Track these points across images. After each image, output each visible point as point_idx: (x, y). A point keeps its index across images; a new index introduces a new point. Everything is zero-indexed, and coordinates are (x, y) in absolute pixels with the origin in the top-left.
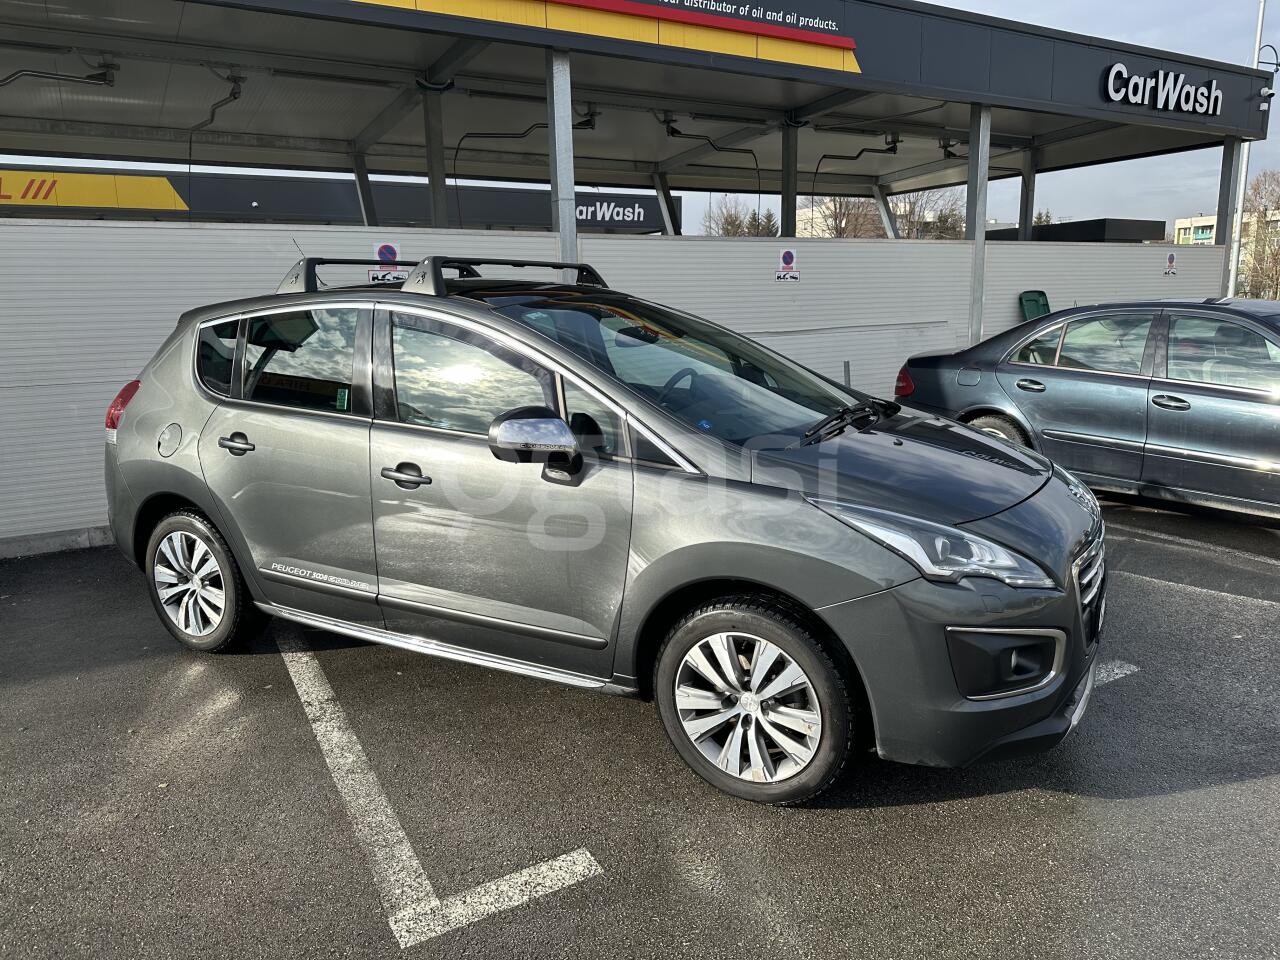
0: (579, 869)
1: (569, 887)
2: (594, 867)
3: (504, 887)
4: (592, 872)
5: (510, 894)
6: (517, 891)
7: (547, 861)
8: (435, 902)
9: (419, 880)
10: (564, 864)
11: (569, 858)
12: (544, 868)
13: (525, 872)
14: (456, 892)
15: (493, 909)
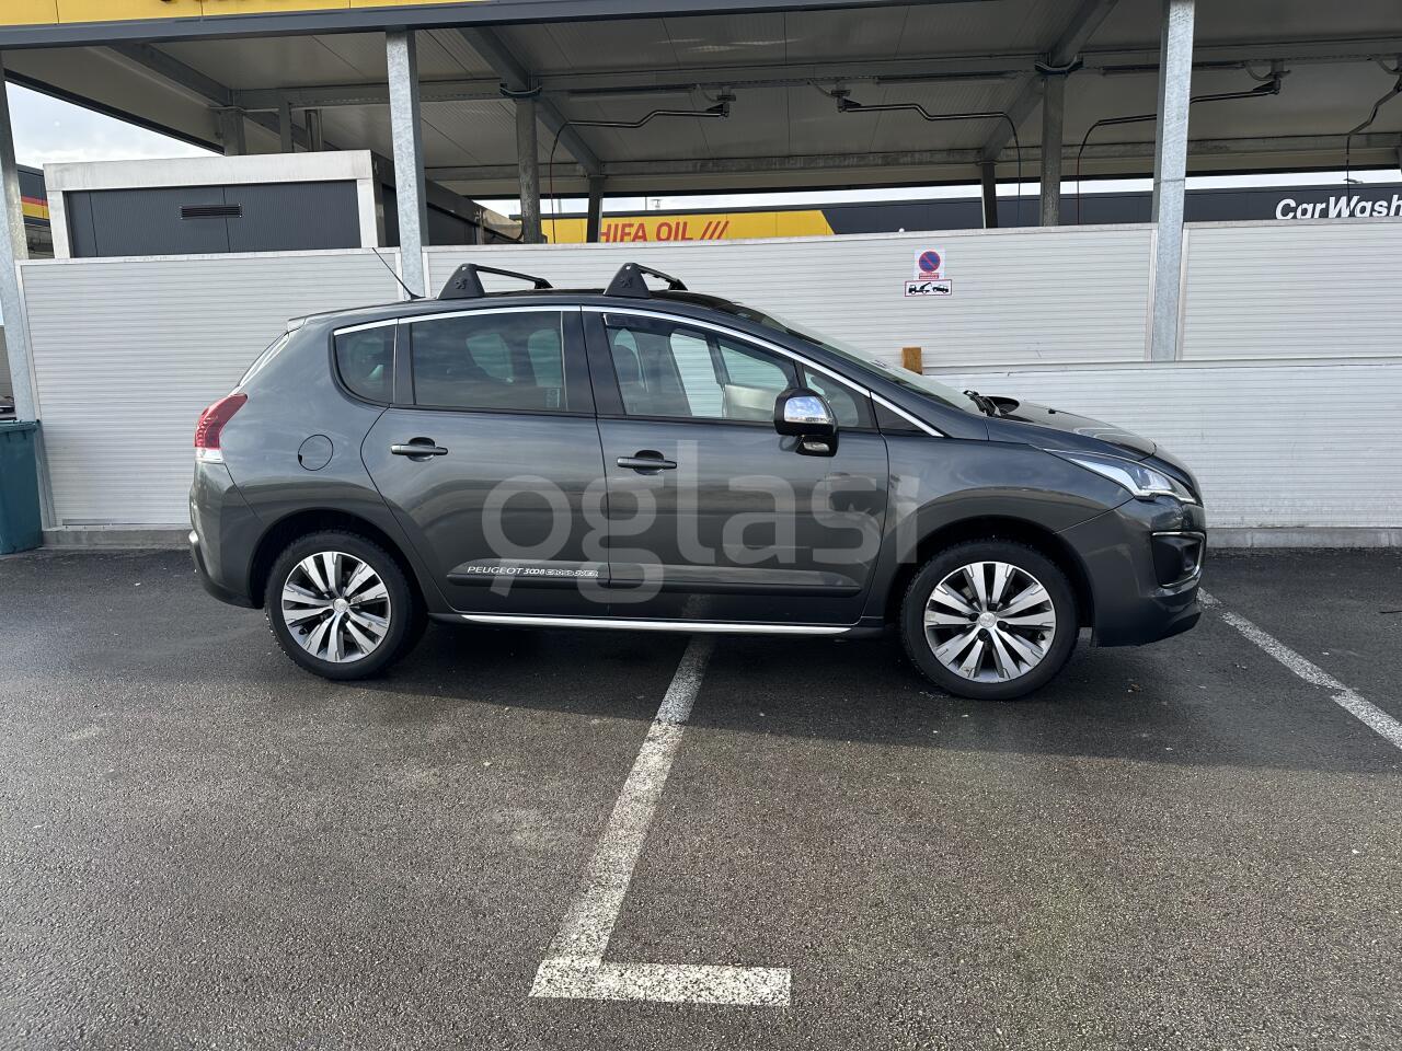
0: (764, 990)
1: (737, 1005)
2: (782, 996)
3: (670, 977)
4: (776, 1000)
5: (671, 986)
6: (680, 987)
7: (739, 967)
8: (596, 962)
9: (601, 933)
10: (753, 978)
11: (765, 974)
12: (729, 972)
13: (706, 969)
14: (623, 961)
15: (642, 995)
